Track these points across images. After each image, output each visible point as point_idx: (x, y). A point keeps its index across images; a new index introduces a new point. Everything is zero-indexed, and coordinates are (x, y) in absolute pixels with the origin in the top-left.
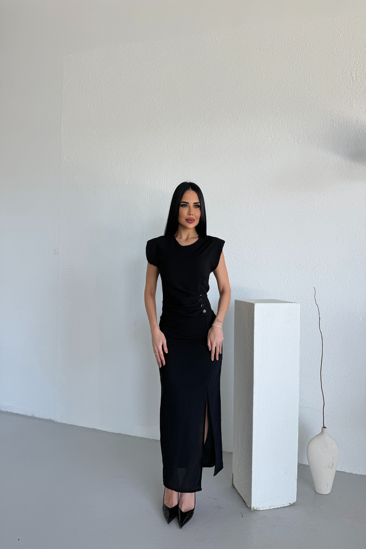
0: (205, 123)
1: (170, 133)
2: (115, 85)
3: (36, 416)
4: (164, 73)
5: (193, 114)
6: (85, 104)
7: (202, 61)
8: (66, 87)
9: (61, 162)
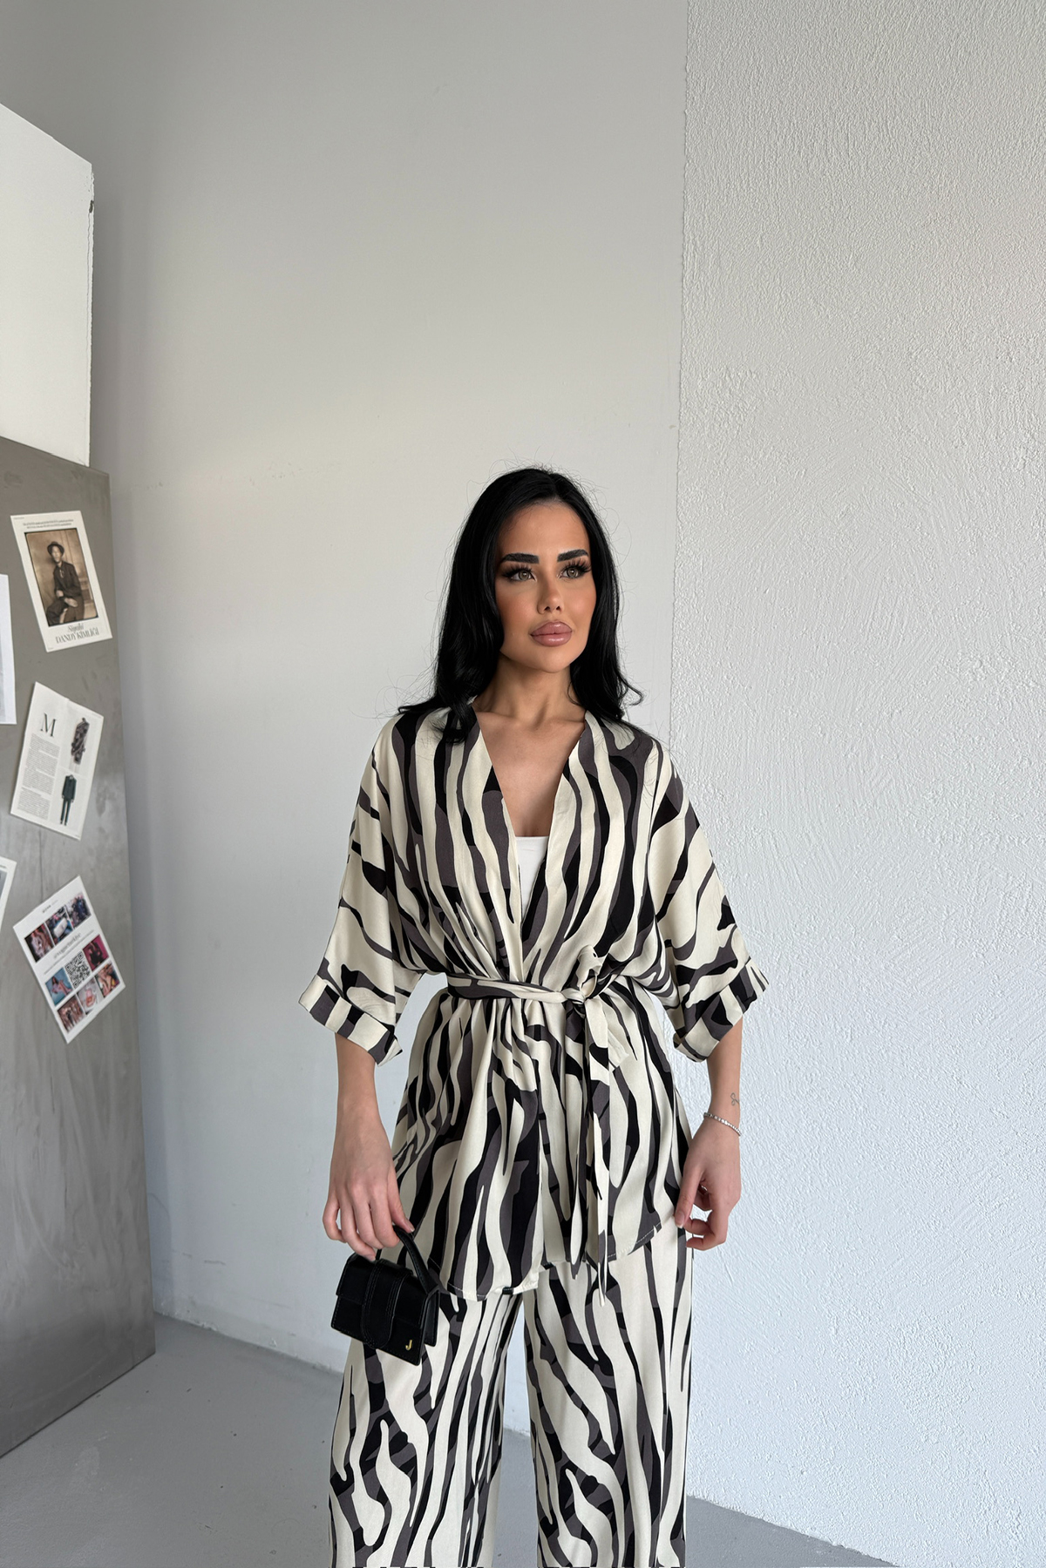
8: (703, 91)
9: (684, 400)
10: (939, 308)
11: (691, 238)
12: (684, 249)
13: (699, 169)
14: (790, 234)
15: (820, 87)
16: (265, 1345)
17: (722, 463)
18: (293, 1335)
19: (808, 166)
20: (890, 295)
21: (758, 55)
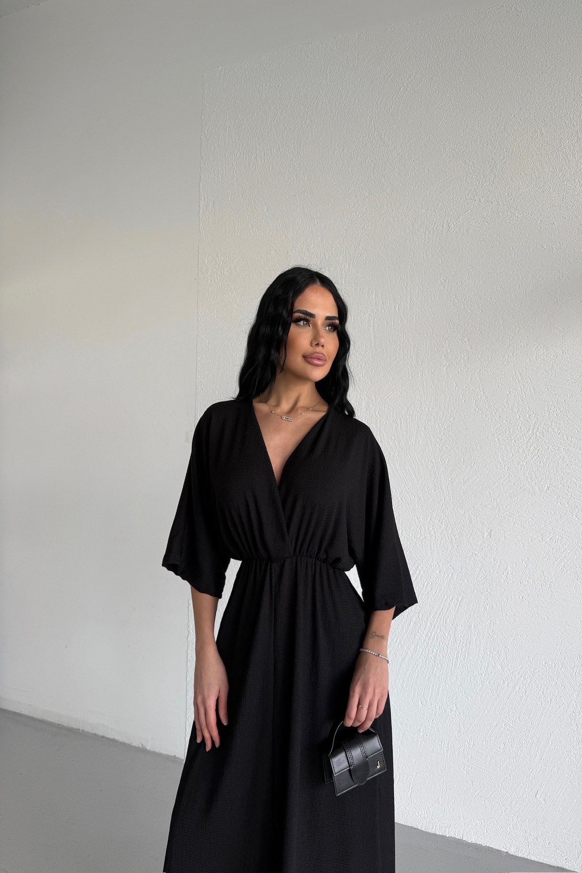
0: (495, 176)
1: (419, 200)
2: (305, 117)
3: (148, 748)
4: (405, 84)
5: (468, 162)
6: (246, 157)
7: (487, 54)
8: (209, 128)
9: (200, 268)
10: (299, 232)
11: (203, 194)
12: (200, 199)
13: (206, 164)
14: (242, 196)
15: (254, 131)
16: (18, 711)
17: (215, 297)
18: (31, 705)
19: (249, 165)
20: (281, 226)
21: (230, 115)
